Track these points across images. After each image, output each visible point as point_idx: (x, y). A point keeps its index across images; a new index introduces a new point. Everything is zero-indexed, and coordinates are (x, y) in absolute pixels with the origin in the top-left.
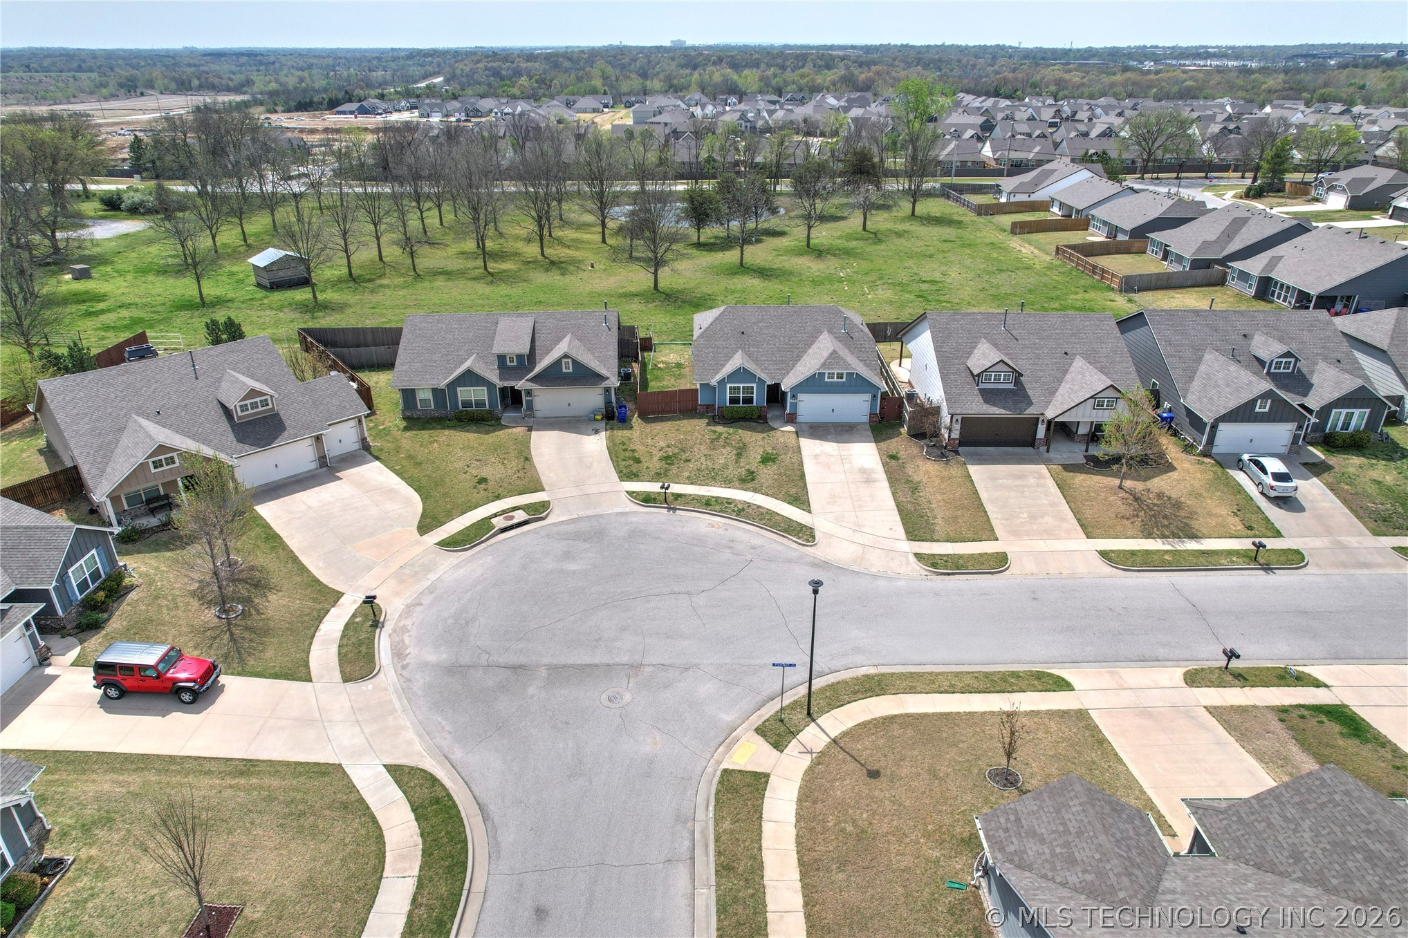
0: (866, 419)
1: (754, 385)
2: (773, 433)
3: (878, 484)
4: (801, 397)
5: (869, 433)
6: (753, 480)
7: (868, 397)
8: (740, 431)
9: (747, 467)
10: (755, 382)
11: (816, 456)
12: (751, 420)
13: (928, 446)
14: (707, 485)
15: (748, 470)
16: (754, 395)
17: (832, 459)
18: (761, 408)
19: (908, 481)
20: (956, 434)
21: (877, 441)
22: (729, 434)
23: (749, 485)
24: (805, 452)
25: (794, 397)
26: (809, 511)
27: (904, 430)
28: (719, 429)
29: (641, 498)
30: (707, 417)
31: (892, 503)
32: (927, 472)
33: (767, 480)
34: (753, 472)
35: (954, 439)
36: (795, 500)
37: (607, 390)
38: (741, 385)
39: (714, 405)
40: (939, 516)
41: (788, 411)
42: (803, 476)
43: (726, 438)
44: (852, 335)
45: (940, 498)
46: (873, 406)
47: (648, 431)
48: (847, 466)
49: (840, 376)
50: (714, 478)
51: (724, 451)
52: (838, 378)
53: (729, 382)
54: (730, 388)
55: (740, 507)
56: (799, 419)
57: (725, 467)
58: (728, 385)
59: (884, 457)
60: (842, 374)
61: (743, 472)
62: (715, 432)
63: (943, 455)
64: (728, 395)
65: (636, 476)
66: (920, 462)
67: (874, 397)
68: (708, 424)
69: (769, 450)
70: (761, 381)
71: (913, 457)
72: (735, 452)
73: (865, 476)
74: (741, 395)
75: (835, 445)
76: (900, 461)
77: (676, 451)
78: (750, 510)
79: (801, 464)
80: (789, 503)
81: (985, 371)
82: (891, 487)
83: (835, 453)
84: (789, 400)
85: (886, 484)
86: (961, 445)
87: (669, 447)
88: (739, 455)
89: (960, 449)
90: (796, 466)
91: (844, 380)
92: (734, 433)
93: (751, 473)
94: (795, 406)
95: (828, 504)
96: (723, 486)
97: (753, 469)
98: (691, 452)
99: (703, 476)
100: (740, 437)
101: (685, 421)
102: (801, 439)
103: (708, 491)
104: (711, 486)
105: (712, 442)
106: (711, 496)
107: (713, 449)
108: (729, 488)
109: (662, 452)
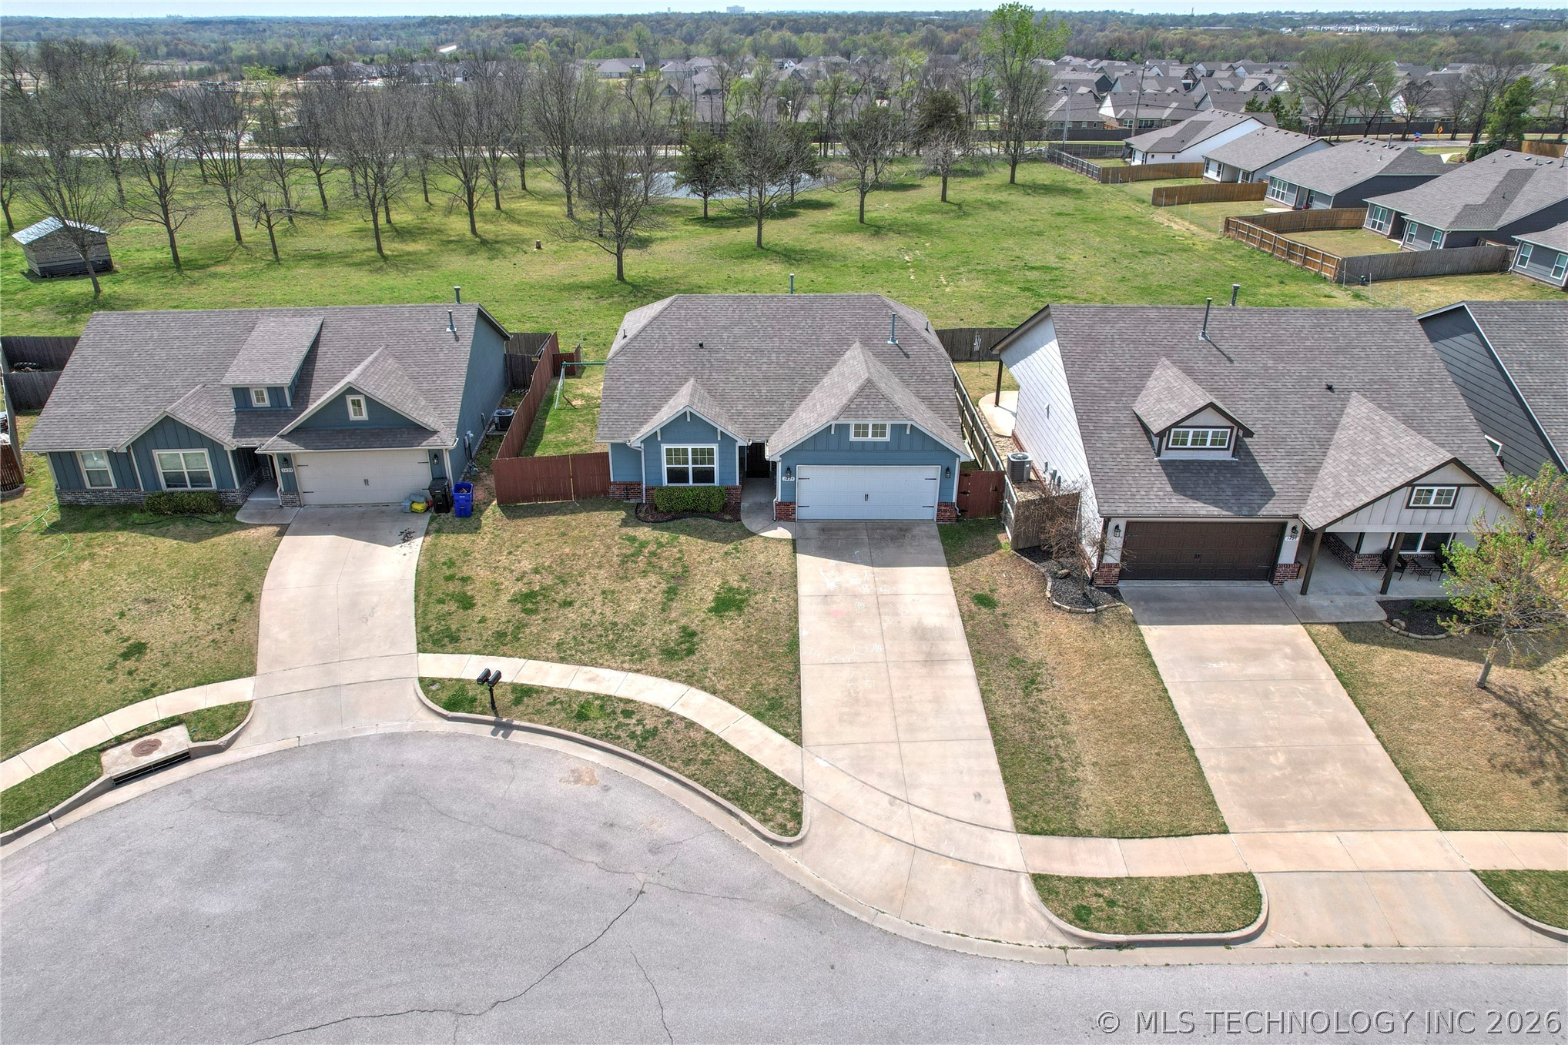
0: (931, 514)
1: (715, 447)
2: (746, 543)
3: (952, 669)
4: (802, 471)
5: (937, 544)
6: (690, 652)
7: (934, 471)
8: (683, 538)
9: (683, 621)
10: (714, 441)
11: (826, 598)
12: (708, 513)
13: (1055, 577)
14: (594, 663)
15: (684, 629)
16: (716, 466)
17: (859, 604)
18: (729, 490)
19: (1017, 662)
20: (1113, 557)
21: (949, 566)
22: (660, 545)
23: (681, 666)
24: (805, 588)
25: (789, 471)
26: (798, 740)
27: (1006, 537)
28: (644, 533)
29: (444, 696)
30: (626, 508)
31: (981, 720)
32: (1055, 639)
33: (719, 655)
34: (693, 634)
35: (1110, 566)
36: (771, 708)
37: (436, 456)
38: (690, 447)
39: (640, 484)
40: (1087, 759)
41: (779, 498)
42: (794, 646)
43: (653, 554)
44: (907, 349)
45: (1085, 706)
46: (944, 489)
47: (506, 535)
48: (888, 621)
49: (879, 430)
50: (611, 647)
51: (643, 583)
52: (874, 435)
53: (665, 441)
54: (669, 451)
55: (650, 723)
56: (801, 513)
57: (639, 619)
58: (664, 447)
59: (966, 601)
60: (884, 427)
61: (673, 631)
62: (633, 539)
63: (1087, 601)
64: (665, 466)
65: (454, 639)
66: (1039, 614)
67: (947, 471)
68: (625, 523)
69: (734, 581)
70: (727, 441)
71: (1024, 603)
72: (664, 586)
73: (925, 648)
74: (690, 466)
75: (866, 570)
76: (999, 611)
77: (549, 581)
78: (669, 735)
79: (794, 616)
80: (758, 716)
81: (1176, 425)
82: (979, 676)
83: (866, 590)
84: (780, 478)
85: (967, 669)
86: (1123, 575)
87: (536, 571)
88: (671, 593)
89: (1122, 585)
90: (783, 621)
91: (887, 438)
92: (671, 544)
93: (688, 634)
94: (791, 488)
95: (841, 720)
96: (626, 666)
97: (693, 627)
98: (579, 584)
99: (590, 642)
100: (680, 551)
101: (582, 516)
102: (800, 557)
103: (591, 680)
104: (601, 665)
105: (623, 562)
106: (593, 694)
107: (621, 578)
108: (638, 671)
109: (520, 584)
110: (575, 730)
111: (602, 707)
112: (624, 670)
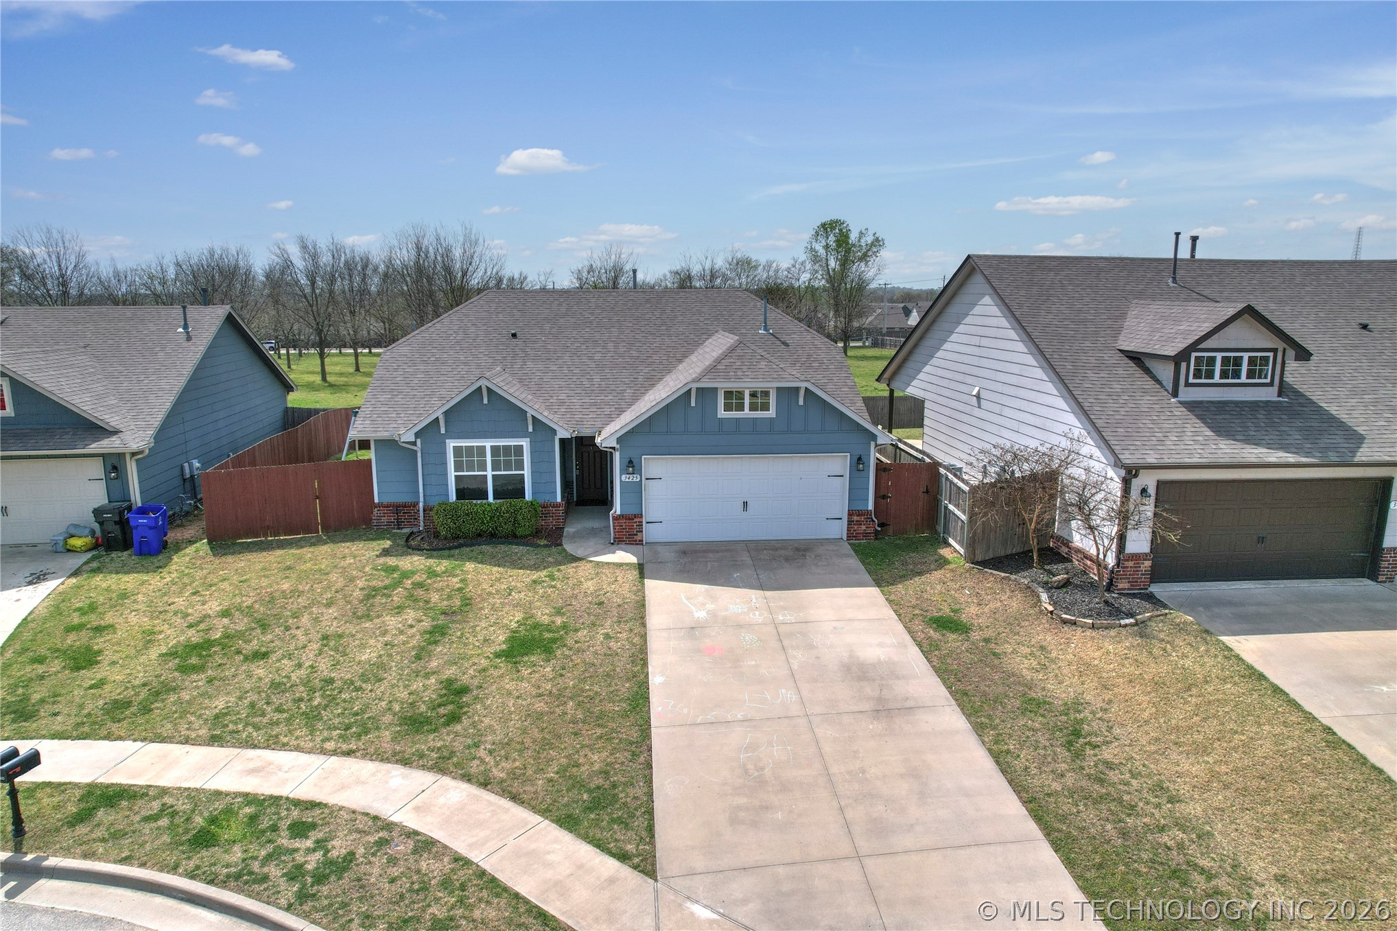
0: (839, 529)
1: (525, 443)
2: (569, 569)
3: (926, 721)
4: (653, 466)
5: (854, 562)
6: (454, 718)
7: (839, 464)
8: (470, 566)
9: (450, 672)
10: (523, 434)
11: (694, 630)
12: (513, 538)
13: (1047, 586)
14: (273, 743)
15: (449, 682)
16: (527, 473)
17: (748, 637)
18: (545, 509)
19: (1034, 705)
20: (1139, 542)
21: (878, 583)
22: (432, 573)
23: (431, 741)
24: (656, 620)
25: (631, 465)
26: (647, 866)
27: (955, 549)
28: (414, 562)
30: (393, 537)
31: (1013, 807)
32: (1085, 668)
33: (505, 720)
34: (464, 690)
35: (1136, 557)
36: (596, 805)
37: (114, 465)
38: (488, 444)
39: (416, 504)
41: (617, 509)
42: (640, 699)
43: (420, 585)
44: (785, 338)
45: (1195, 768)
46: (855, 491)
47: (200, 574)
48: (799, 658)
49: (759, 399)
50: (312, 718)
51: (392, 622)
52: (753, 407)
53: (451, 434)
54: (458, 451)
56: (651, 533)
57: (375, 673)
58: (451, 444)
59: (918, 626)
60: (766, 394)
61: (428, 688)
62: (395, 569)
63: (1116, 612)
64: (452, 474)
66: (1044, 634)
67: (859, 462)
68: (386, 553)
69: (543, 615)
70: (542, 429)
71: (1014, 623)
72: (426, 624)
73: (869, 690)
74: (489, 473)
75: (754, 595)
76: (975, 636)
77: (242, 624)
79: (641, 657)
80: (568, 822)
81: (1193, 347)
82: (979, 729)
83: (757, 617)
84: (619, 478)
85: (953, 720)
86: (1157, 576)
87: (223, 615)
88: (436, 634)
89: (1155, 589)
90: (622, 664)
91: (771, 413)
92: (449, 573)
93: (455, 692)
94: (636, 492)
96: (330, 745)
97: (465, 679)
98: (288, 628)
99: (279, 710)
100: (462, 581)
101: (325, 549)
102: (648, 583)
103: (254, 771)
104: (284, 747)
105: (368, 597)
106: (246, 795)
107: (359, 618)
108: (349, 753)
109: (191, 632)
110: (174, 869)
111: (253, 819)
112: (323, 752)
